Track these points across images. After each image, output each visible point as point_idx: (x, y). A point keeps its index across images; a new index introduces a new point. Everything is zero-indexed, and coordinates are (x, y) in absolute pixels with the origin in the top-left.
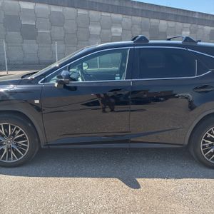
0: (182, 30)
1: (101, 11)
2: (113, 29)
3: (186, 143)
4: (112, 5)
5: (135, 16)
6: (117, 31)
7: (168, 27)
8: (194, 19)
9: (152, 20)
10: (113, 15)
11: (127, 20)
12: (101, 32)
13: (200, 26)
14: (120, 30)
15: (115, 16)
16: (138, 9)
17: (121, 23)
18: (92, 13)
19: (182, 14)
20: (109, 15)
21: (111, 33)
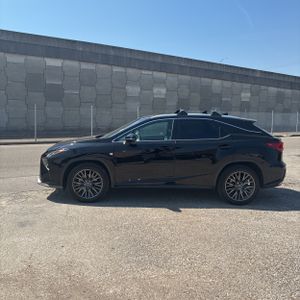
0: (241, 92)
1: (141, 69)
2: (155, 90)
3: (215, 184)
4: (154, 62)
5: (182, 74)
6: (160, 92)
7: (223, 87)
8: (255, 78)
9: (203, 79)
10: (155, 73)
11: (172, 79)
12: (140, 93)
13: (263, 87)
14: (164, 91)
15: (157, 75)
16: (186, 67)
17: (164, 83)
18: (130, 71)
19: (240, 72)
20: (150, 73)
21: (153, 94)
